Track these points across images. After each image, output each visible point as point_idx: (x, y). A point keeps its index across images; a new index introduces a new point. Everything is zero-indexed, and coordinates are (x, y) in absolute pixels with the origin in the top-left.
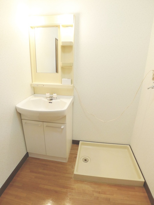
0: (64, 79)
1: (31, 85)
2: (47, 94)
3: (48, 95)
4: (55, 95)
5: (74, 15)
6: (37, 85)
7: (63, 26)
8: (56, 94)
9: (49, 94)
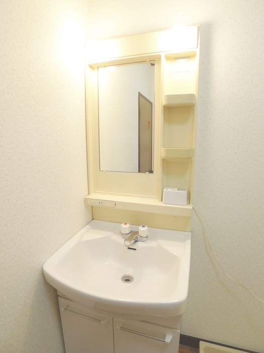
0: (169, 190)
1: (86, 200)
2: (123, 226)
3: (126, 228)
4: (143, 230)
5: (199, 28)
6: (101, 202)
7: (169, 58)
8: (146, 228)
9: (128, 226)
